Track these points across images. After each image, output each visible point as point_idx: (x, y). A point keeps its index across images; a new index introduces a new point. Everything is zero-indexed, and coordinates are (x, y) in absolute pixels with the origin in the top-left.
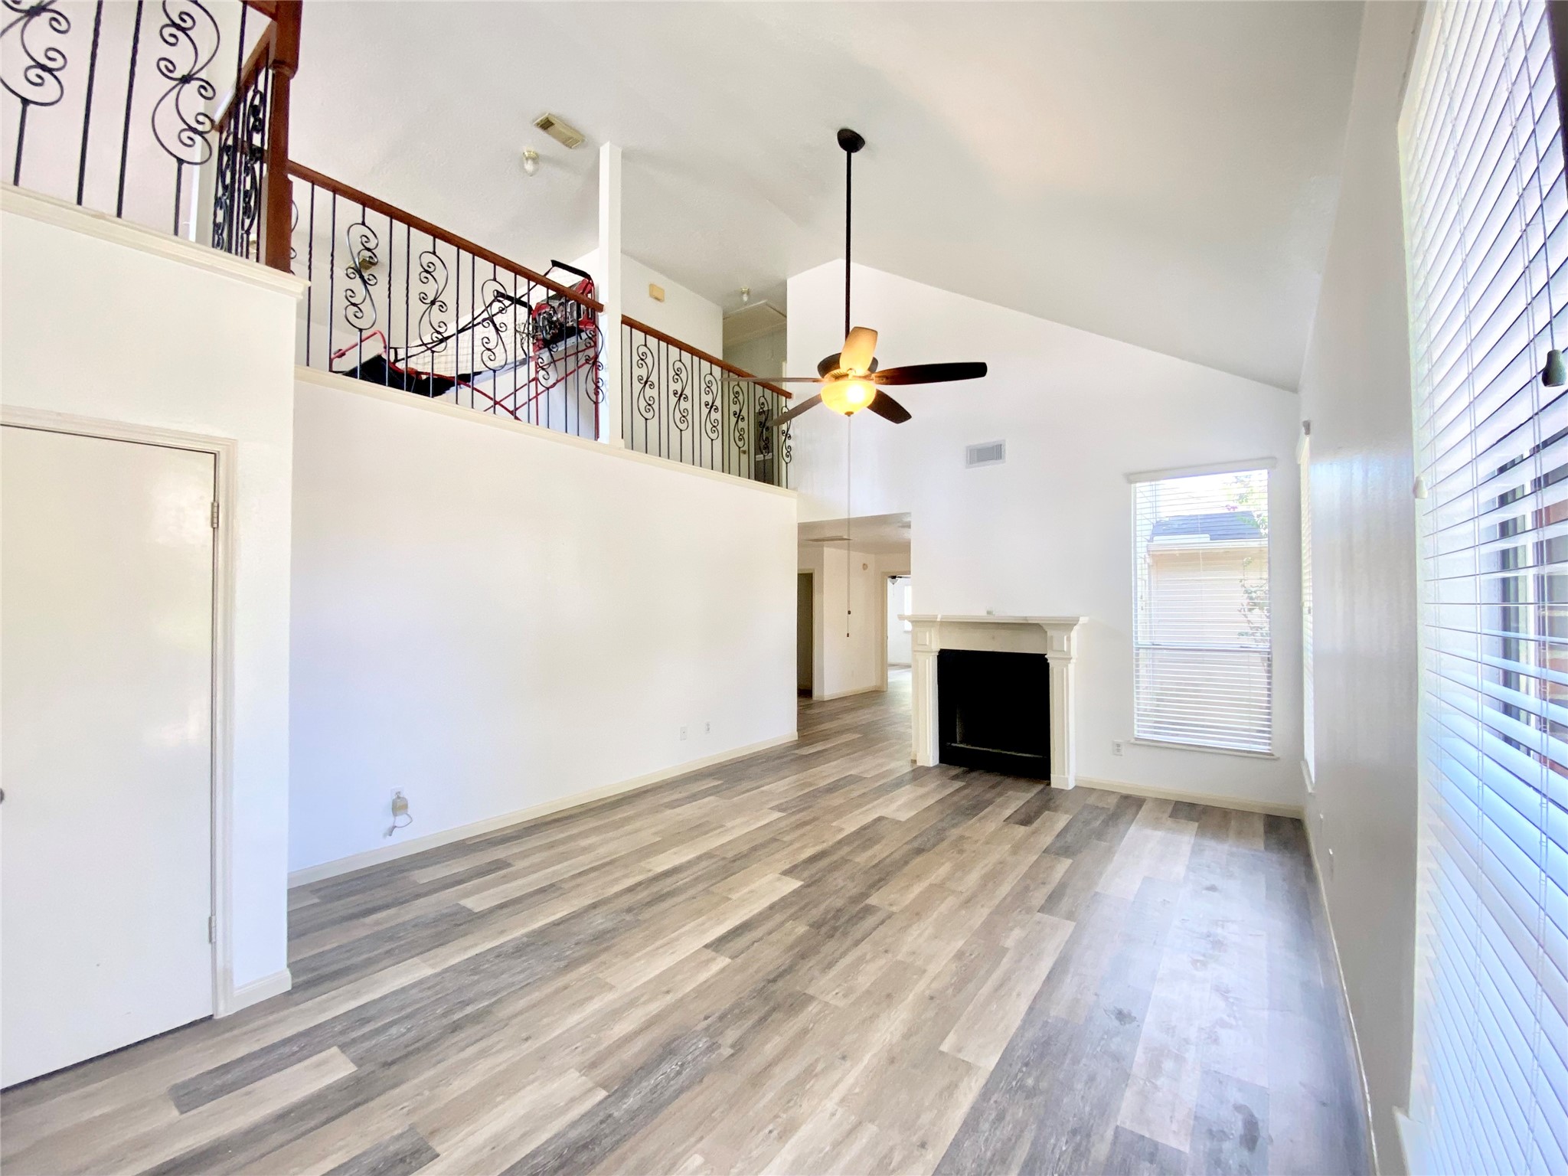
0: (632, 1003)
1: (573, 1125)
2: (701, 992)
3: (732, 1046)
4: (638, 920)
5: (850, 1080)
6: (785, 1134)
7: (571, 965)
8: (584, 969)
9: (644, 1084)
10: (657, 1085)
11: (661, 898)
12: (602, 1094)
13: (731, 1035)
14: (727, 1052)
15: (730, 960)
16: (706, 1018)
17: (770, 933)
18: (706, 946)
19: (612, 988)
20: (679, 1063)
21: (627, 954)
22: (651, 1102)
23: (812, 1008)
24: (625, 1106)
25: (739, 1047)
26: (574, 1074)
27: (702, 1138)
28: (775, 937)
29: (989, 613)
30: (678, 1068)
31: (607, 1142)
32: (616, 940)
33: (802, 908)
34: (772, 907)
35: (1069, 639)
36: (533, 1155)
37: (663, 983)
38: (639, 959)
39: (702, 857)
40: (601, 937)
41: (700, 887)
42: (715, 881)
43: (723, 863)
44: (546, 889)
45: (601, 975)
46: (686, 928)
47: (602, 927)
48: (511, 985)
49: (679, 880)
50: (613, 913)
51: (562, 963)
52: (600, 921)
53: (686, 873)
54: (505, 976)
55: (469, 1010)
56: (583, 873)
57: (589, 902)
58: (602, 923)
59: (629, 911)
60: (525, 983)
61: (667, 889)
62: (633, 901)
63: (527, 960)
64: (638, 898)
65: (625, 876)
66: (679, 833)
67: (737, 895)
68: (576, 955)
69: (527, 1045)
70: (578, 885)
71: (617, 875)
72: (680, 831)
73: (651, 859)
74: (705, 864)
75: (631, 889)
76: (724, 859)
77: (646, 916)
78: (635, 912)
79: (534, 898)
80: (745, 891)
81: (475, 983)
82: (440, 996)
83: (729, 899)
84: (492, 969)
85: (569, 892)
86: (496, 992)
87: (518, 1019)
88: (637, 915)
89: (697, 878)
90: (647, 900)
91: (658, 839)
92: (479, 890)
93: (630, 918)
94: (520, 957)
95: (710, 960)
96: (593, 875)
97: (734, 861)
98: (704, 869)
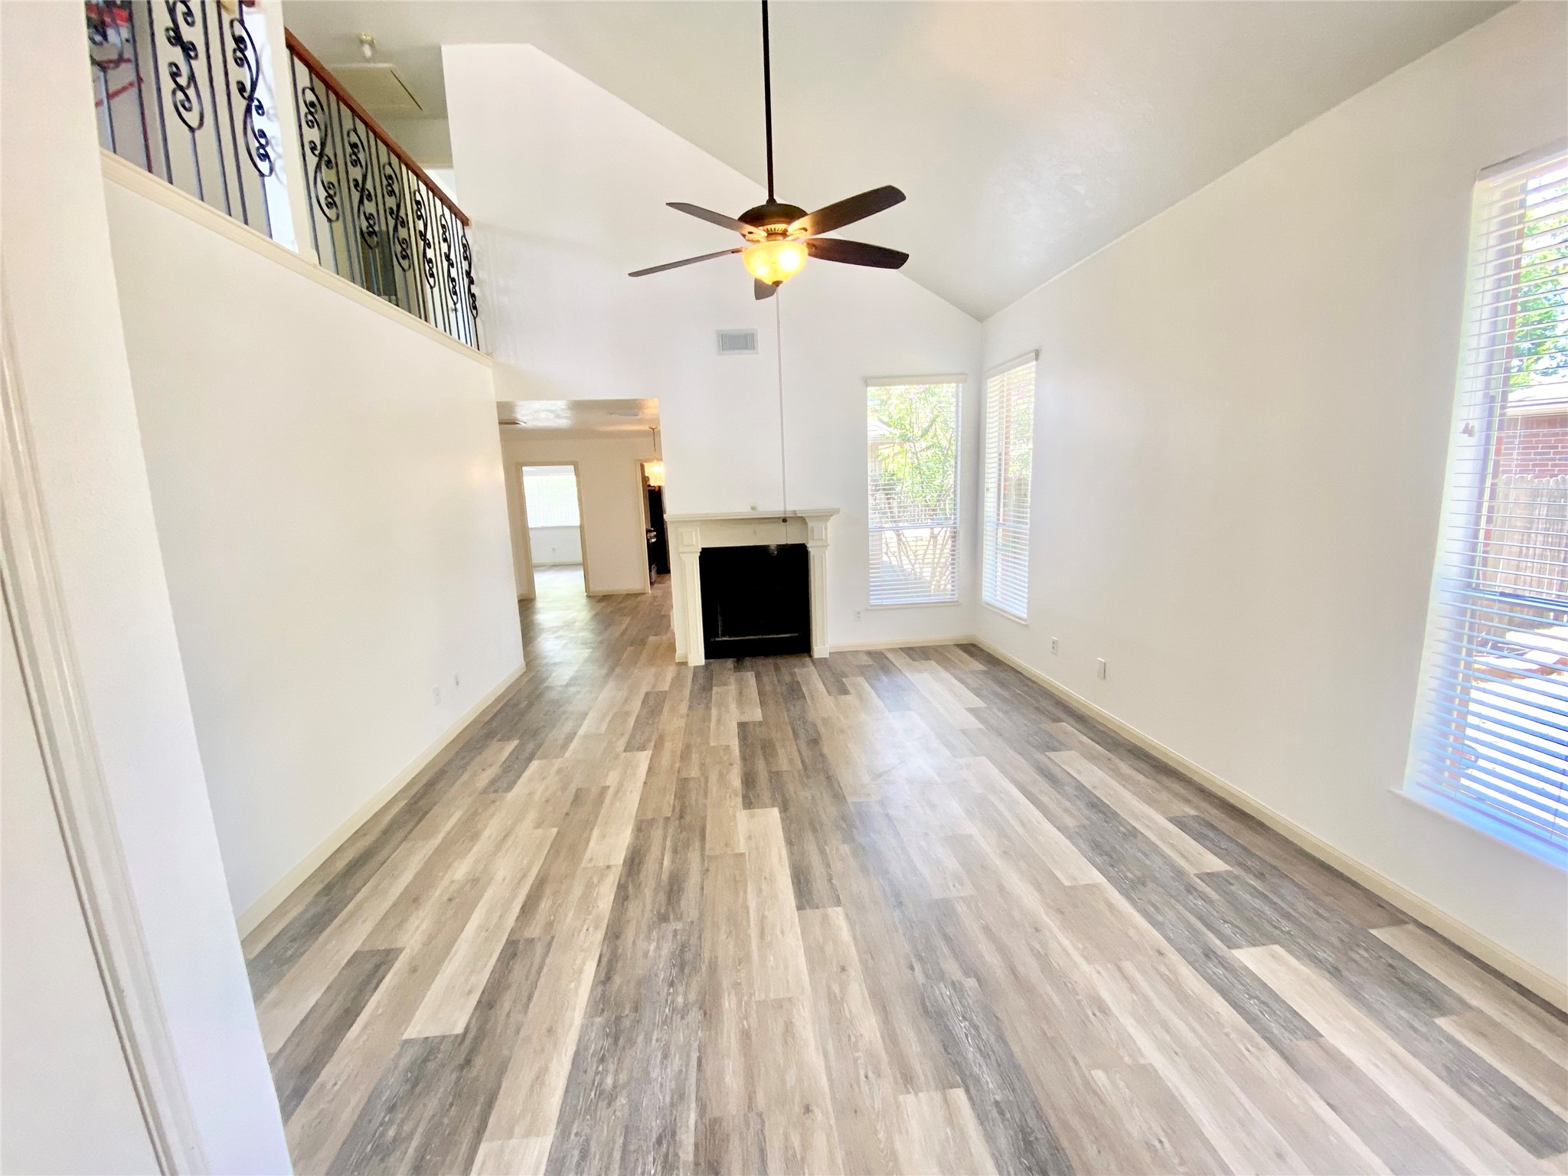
0: (836, 1003)
1: (990, 1138)
3: (967, 975)
4: (692, 922)
5: (1064, 942)
6: (1104, 1009)
7: (709, 1009)
8: (728, 1003)
9: (970, 1056)
10: (980, 1050)
11: (674, 889)
12: (959, 1095)
13: (951, 968)
14: (971, 983)
15: (842, 909)
16: (912, 968)
17: (827, 865)
18: (800, 908)
19: (789, 1001)
20: (961, 1019)
21: (744, 959)
22: (999, 1065)
23: (961, 909)
24: (991, 1086)
25: (972, 973)
26: (908, 1100)
27: (1074, 1059)
28: (837, 867)
29: (753, 508)
30: (967, 1023)
31: (1032, 1122)
32: (706, 955)
34: (789, 842)
35: (826, 529)
37: (825, 964)
39: (642, 828)
40: (683, 962)
41: (694, 857)
42: (697, 844)
43: (674, 823)
44: (512, 951)
45: (757, 997)
46: (752, 904)
47: (665, 951)
48: (681, 1077)
49: (659, 862)
50: (650, 931)
51: (695, 1015)
52: (652, 947)
53: (654, 852)
54: (655, 1073)
55: (687, 1139)
56: (528, 910)
57: (599, 935)
58: (658, 948)
59: (663, 918)
60: (694, 1062)
61: (665, 877)
62: (649, 907)
63: (648, 1039)
64: (649, 901)
65: (590, 887)
66: (567, 814)
67: (742, 847)
68: (692, 997)
69: (818, 1115)
70: (550, 925)
71: (578, 891)
72: (565, 811)
73: (587, 855)
74: (657, 834)
75: (623, 895)
76: (667, 819)
77: (693, 914)
78: (672, 916)
79: (518, 970)
80: (742, 840)
81: (635, 1108)
82: (617, 1155)
83: (742, 855)
84: (623, 1077)
85: (553, 938)
86: (680, 1095)
87: (761, 1101)
88: (679, 918)
89: (675, 851)
90: (662, 897)
91: (555, 830)
92: (404, 1007)
93: (679, 926)
94: (632, 1042)
95: (825, 918)
96: (545, 905)
97: (681, 817)
98: (665, 838)
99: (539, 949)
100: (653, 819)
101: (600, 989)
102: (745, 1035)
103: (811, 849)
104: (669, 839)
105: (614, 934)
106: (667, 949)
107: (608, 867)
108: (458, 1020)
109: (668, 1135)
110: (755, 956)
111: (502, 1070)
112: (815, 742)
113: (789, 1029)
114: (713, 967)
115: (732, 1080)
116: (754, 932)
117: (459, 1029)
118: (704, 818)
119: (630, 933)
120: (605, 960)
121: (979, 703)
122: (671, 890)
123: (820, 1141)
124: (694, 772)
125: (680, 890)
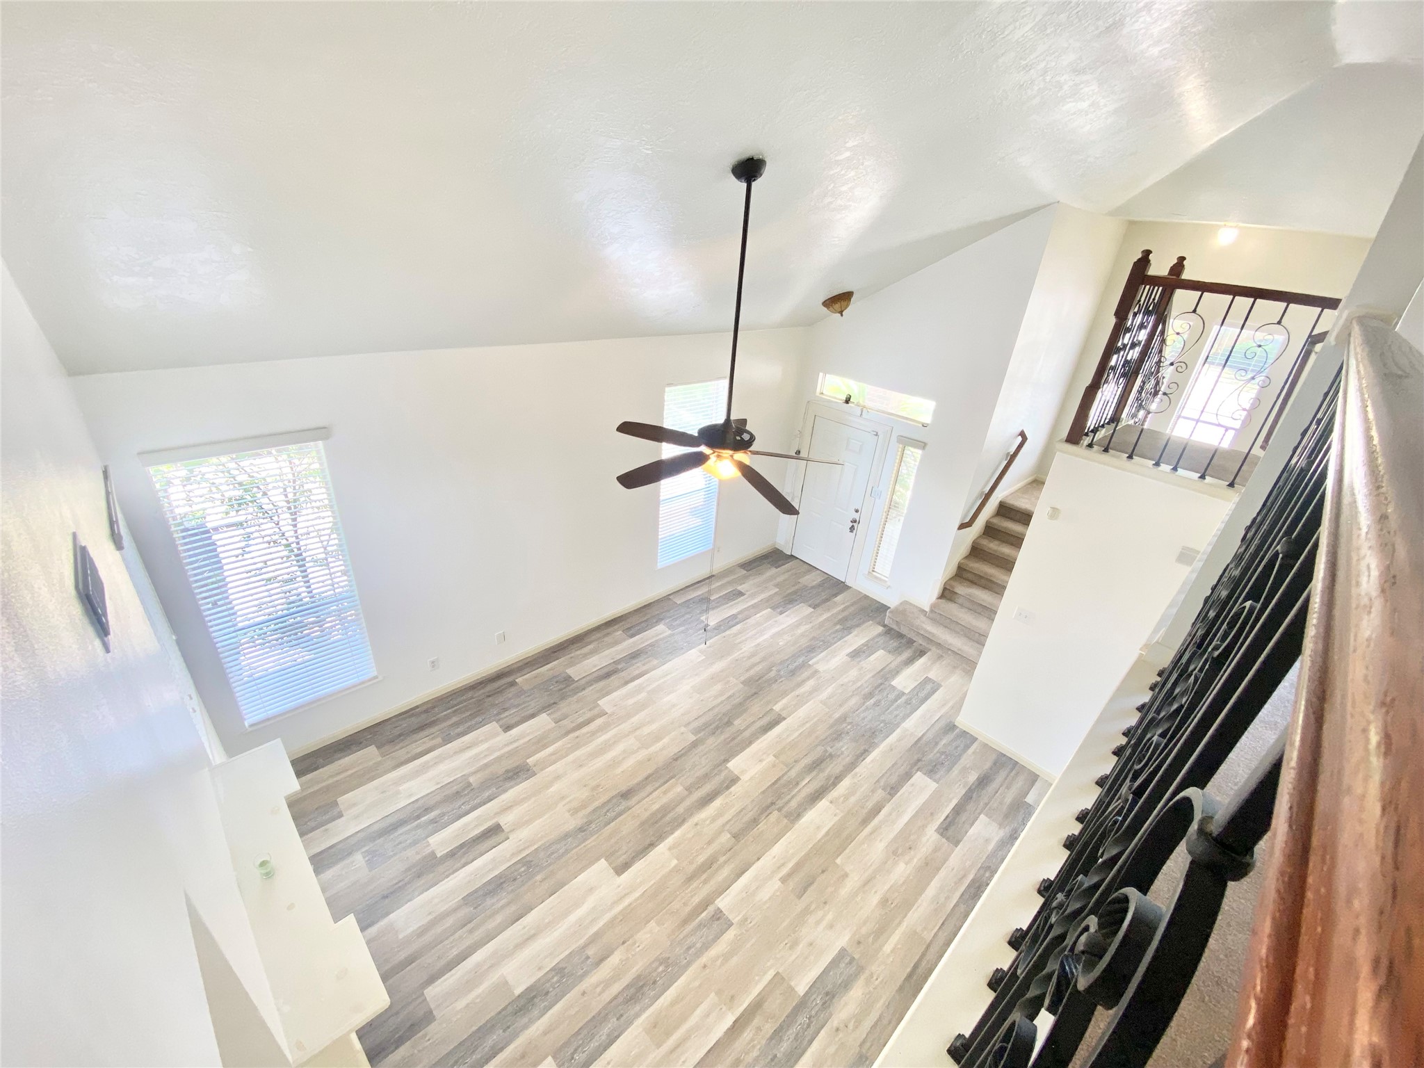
0: (811, 693)
2: (784, 694)
3: (772, 670)
4: (823, 746)
5: (736, 655)
6: (759, 644)
7: (843, 719)
8: (837, 715)
11: (816, 765)
12: (810, 663)
13: (772, 674)
15: (774, 708)
17: (754, 722)
18: (784, 719)
19: (821, 702)
23: (742, 679)
25: (770, 670)
28: (751, 720)
33: (734, 739)
34: (750, 743)
36: (822, 652)
37: (801, 701)
38: (815, 716)
39: (795, 816)
40: (837, 736)
41: (793, 773)
42: (785, 778)
43: (780, 803)
44: (893, 790)
45: (827, 710)
46: (797, 734)
47: (841, 744)
48: (864, 711)
49: (808, 785)
50: (839, 756)
51: (849, 720)
52: (844, 749)
53: (803, 794)
54: (870, 717)
55: (872, 701)
56: (877, 810)
57: (857, 770)
58: (842, 747)
59: (831, 756)
60: (859, 711)
61: (814, 773)
62: (832, 765)
63: (866, 725)
64: (829, 769)
65: (846, 797)
66: (823, 872)
67: (771, 758)
68: (844, 725)
69: (841, 683)
70: (873, 791)
71: (853, 800)
72: (824, 876)
73: (836, 819)
74: (794, 804)
75: (838, 779)
76: (779, 810)
77: (820, 749)
78: (827, 754)
79: (894, 779)
80: (764, 763)
81: (879, 715)
82: (889, 711)
83: (774, 756)
84: (878, 723)
85: (875, 783)
86: (867, 709)
87: (851, 694)
88: (826, 751)
89: (797, 784)
90: (823, 765)
91: (838, 861)
92: (936, 797)
93: (829, 749)
94: (871, 729)
95: (783, 709)
96: (870, 805)
97: (773, 803)
98: (793, 797)
99: (882, 784)
100: (786, 817)
101: (870, 750)
102: (841, 706)
103: (747, 734)
104: (794, 793)
105: (852, 765)
106: (839, 745)
107: (831, 802)
108: (919, 778)
109: (877, 704)
110: (815, 720)
111: (909, 750)
112: (626, 795)
113: (829, 698)
114: (831, 727)
115: (853, 701)
116: (808, 725)
117: (919, 773)
118: (763, 792)
119: (848, 760)
120: (862, 759)
121: (493, 727)
122: (818, 765)
123: (846, 680)
124: (725, 837)
125: (814, 762)
